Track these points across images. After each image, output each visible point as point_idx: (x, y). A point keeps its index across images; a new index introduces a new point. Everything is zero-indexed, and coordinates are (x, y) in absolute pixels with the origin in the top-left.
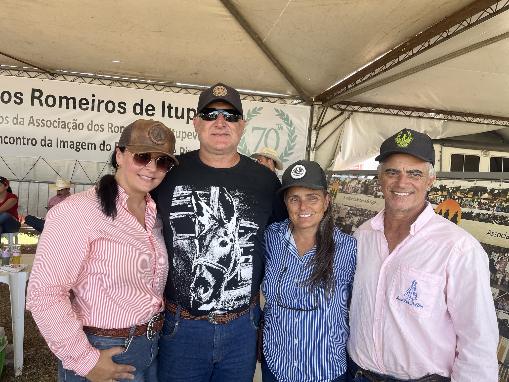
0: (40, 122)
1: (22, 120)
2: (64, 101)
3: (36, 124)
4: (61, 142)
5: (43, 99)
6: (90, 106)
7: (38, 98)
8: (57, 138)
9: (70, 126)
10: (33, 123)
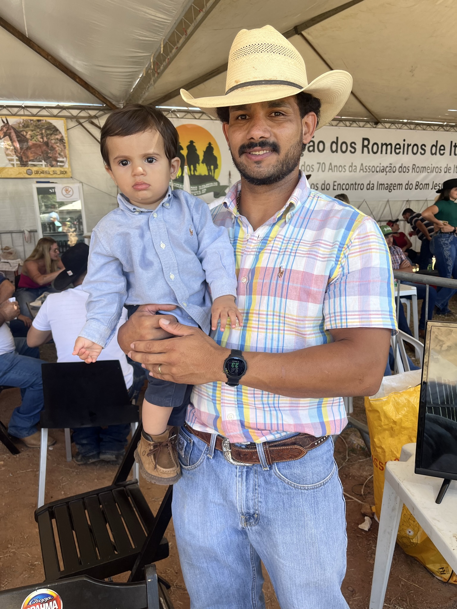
0: (367, 168)
1: (355, 167)
2: (384, 147)
3: (365, 170)
4: (380, 185)
5: (370, 147)
6: (402, 150)
7: (367, 146)
8: (378, 182)
9: (387, 170)
10: (363, 170)
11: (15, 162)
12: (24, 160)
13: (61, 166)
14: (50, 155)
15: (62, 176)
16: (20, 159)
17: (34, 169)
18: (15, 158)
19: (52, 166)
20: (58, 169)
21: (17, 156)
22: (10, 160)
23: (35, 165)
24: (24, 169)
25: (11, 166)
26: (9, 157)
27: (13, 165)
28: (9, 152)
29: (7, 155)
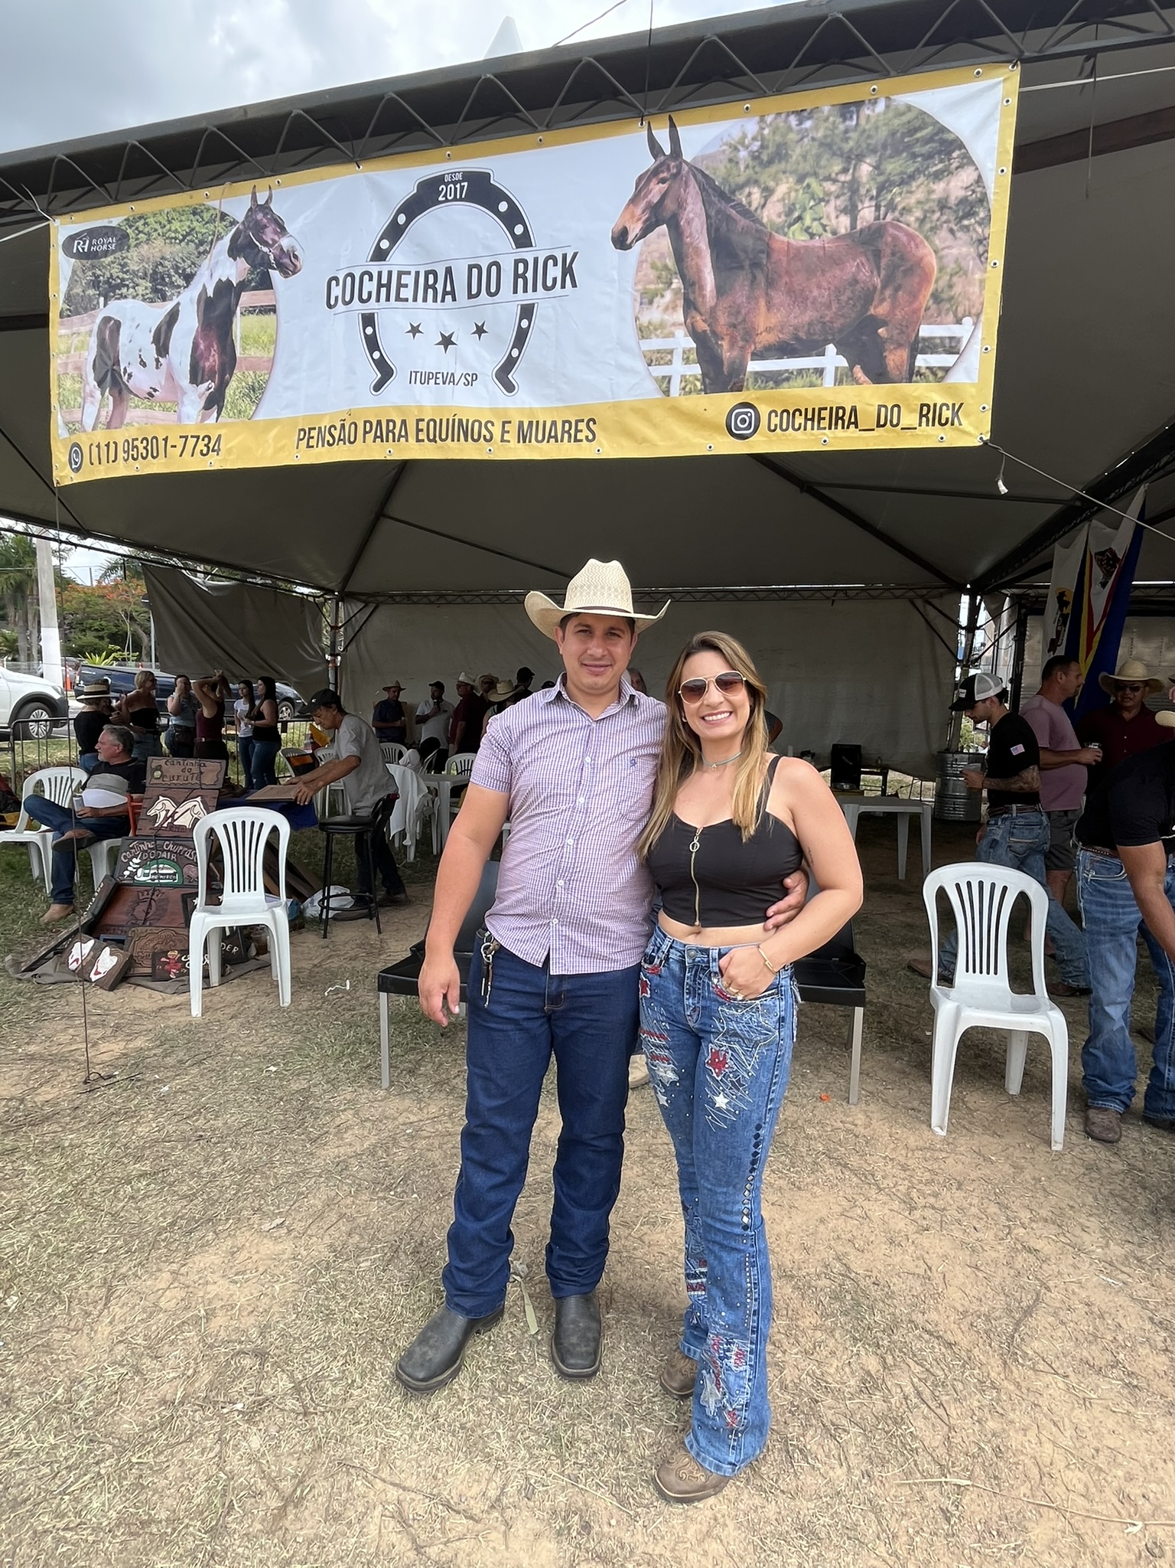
16: (706, 351)
17: (771, 397)
18: (681, 343)
26: (655, 343)
28: (653, 315)
29: (644, 332)
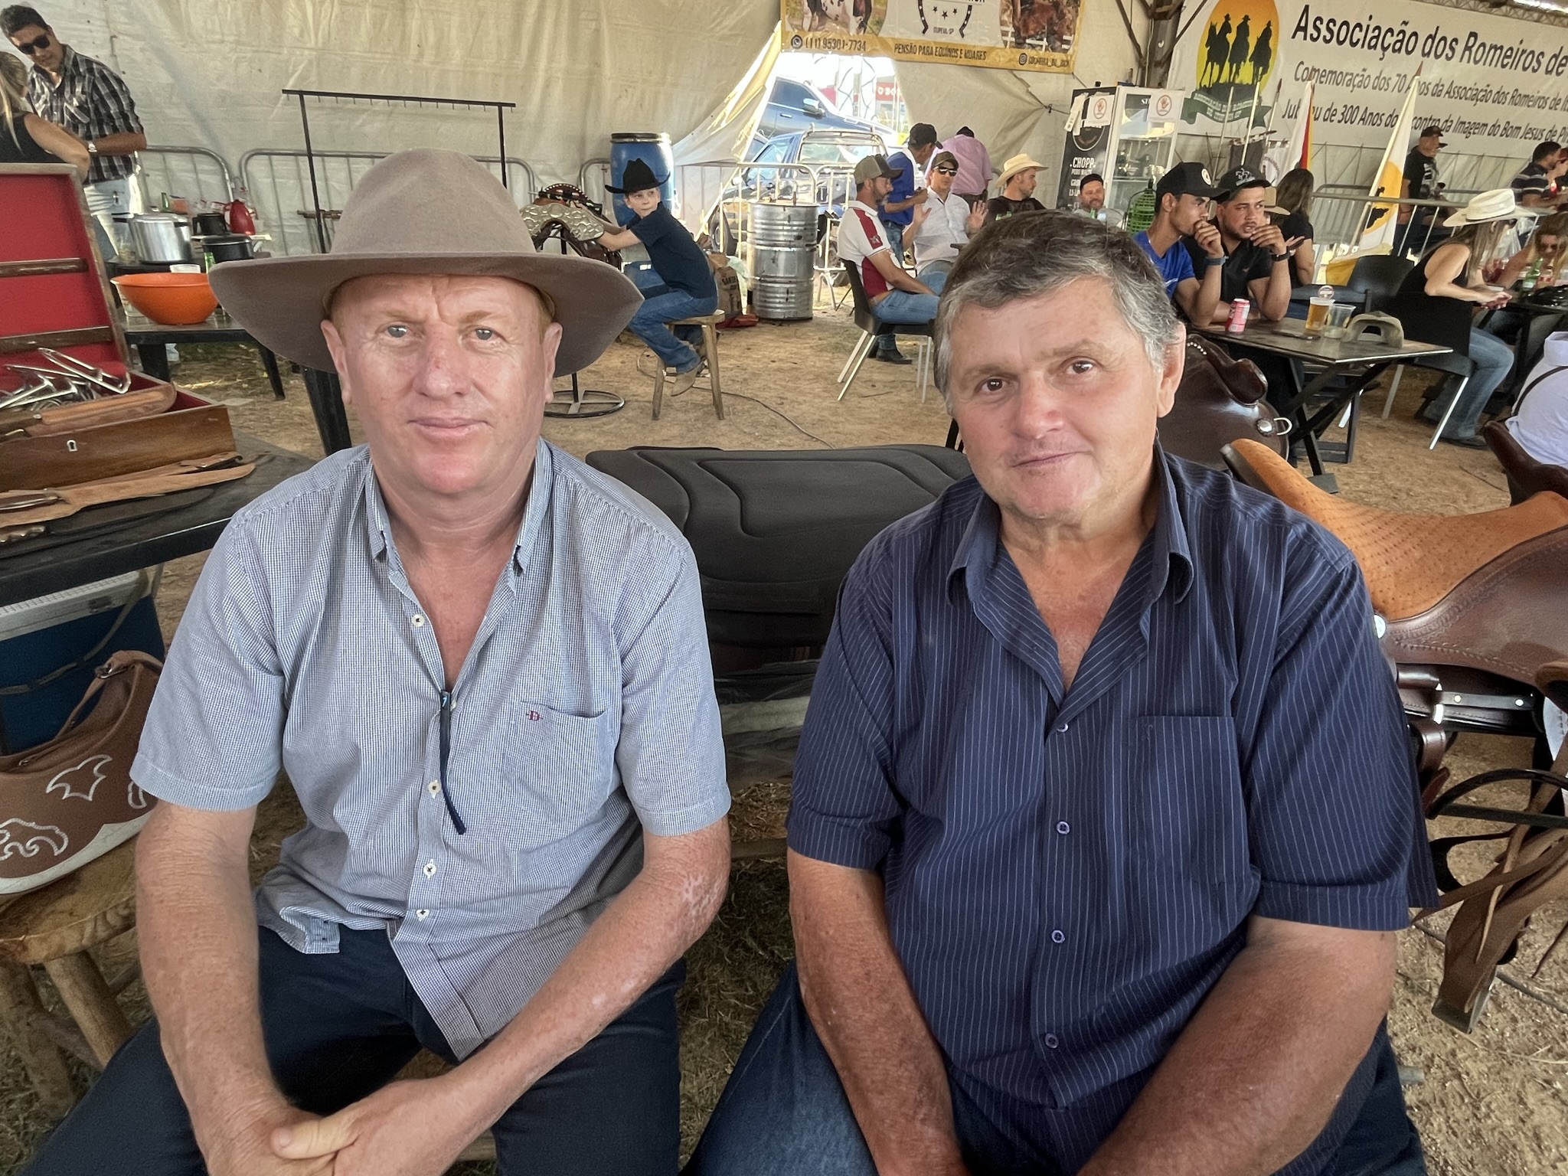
1: (1441, 88)
2: (1492, 52)
3: (1452, 94)
5: (1474, 49)
7: (1470, 48)
9: (1480, 96)
10: (1450, 93)
11: (1010, 39)
12: (1022, 35)
13: (1066, 51)
14: (1056, 28)
15: (1061, 69)
16: (1017, 33)
17: (1030, 52)
18: (1011, 29)
19: (1053, 50)
20: (1058, 56)
21: (1014, 26)
22: (1005, 34)
23: (1033, 47)
24: (1017, 53)
25: (1003, 46)
26: (1005, 28)
27: (1005, 43)
28: (1005, 18)
29: (1003, 23)
